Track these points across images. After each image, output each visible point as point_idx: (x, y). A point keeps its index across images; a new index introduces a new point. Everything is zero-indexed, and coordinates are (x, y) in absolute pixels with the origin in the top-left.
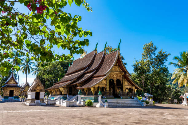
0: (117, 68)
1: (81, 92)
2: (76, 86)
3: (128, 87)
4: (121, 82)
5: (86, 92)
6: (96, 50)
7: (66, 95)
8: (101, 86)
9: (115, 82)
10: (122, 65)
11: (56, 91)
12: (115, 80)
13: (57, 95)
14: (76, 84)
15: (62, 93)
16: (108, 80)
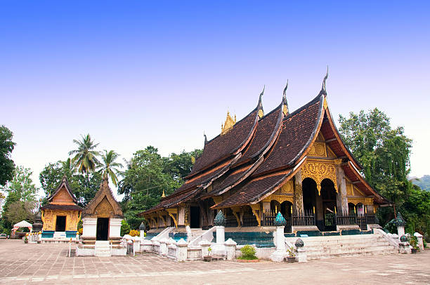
0: (322, 148)
3: (356, 201)
4: (336, 187)
5: (238, 218)
6: (259, 107)
7: (184, 226)
8: (281, 199)
9: (319, 188)
10: (335, 137)
11: (161, 217)
12: (319, 181)
13: (164, 228)
14: (210, 198)
15: (175, 221)
16: (300, 181)
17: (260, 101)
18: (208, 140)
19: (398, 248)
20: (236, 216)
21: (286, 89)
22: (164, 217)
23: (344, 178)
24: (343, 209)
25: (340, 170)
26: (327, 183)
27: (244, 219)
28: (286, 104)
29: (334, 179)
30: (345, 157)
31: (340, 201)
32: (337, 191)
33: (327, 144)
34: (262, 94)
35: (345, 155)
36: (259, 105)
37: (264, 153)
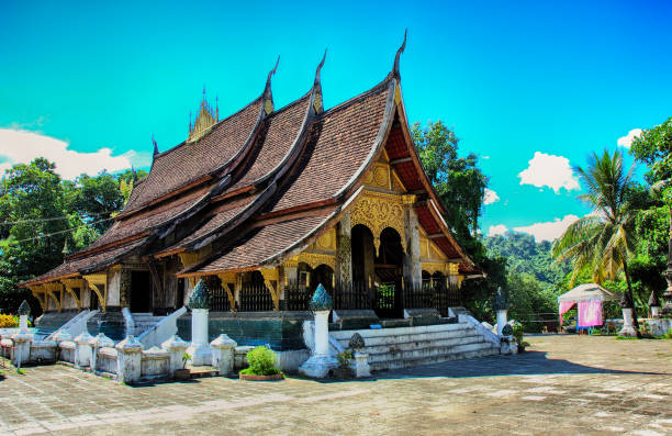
0: (385, 173)
1: (203, 293)
2: (173, 263)
3: (432, 268)
4: (404, 243)
5: (230, 294)
6: (266, 96)
7: (119, 309)
8: (315, 261)
9: (377, 243)
10: (409, 156)
11: (69, 290)
12: (377, 231)
13: (75, 311)
14: (175, 255)
15: (101, 299)
16: (347, 230)
17: (268, 84)
18: (161, 151)
19: (498, 345)
20: (228, 290)
21: (321, 65)
22: (77, 291)
23: (417, 228)
24: (414, 280)
25: (412, 214)
26: (390, 236)
27: (241, 296)
28: (319, 92)
29: (400, 228)
30: (421, 192)
31: (410, 268)
32: (405, 251)
33: (393, 167)
34: (273, 72)
35: (424, 188)
36: (266, 91)
37: (277, 177)
